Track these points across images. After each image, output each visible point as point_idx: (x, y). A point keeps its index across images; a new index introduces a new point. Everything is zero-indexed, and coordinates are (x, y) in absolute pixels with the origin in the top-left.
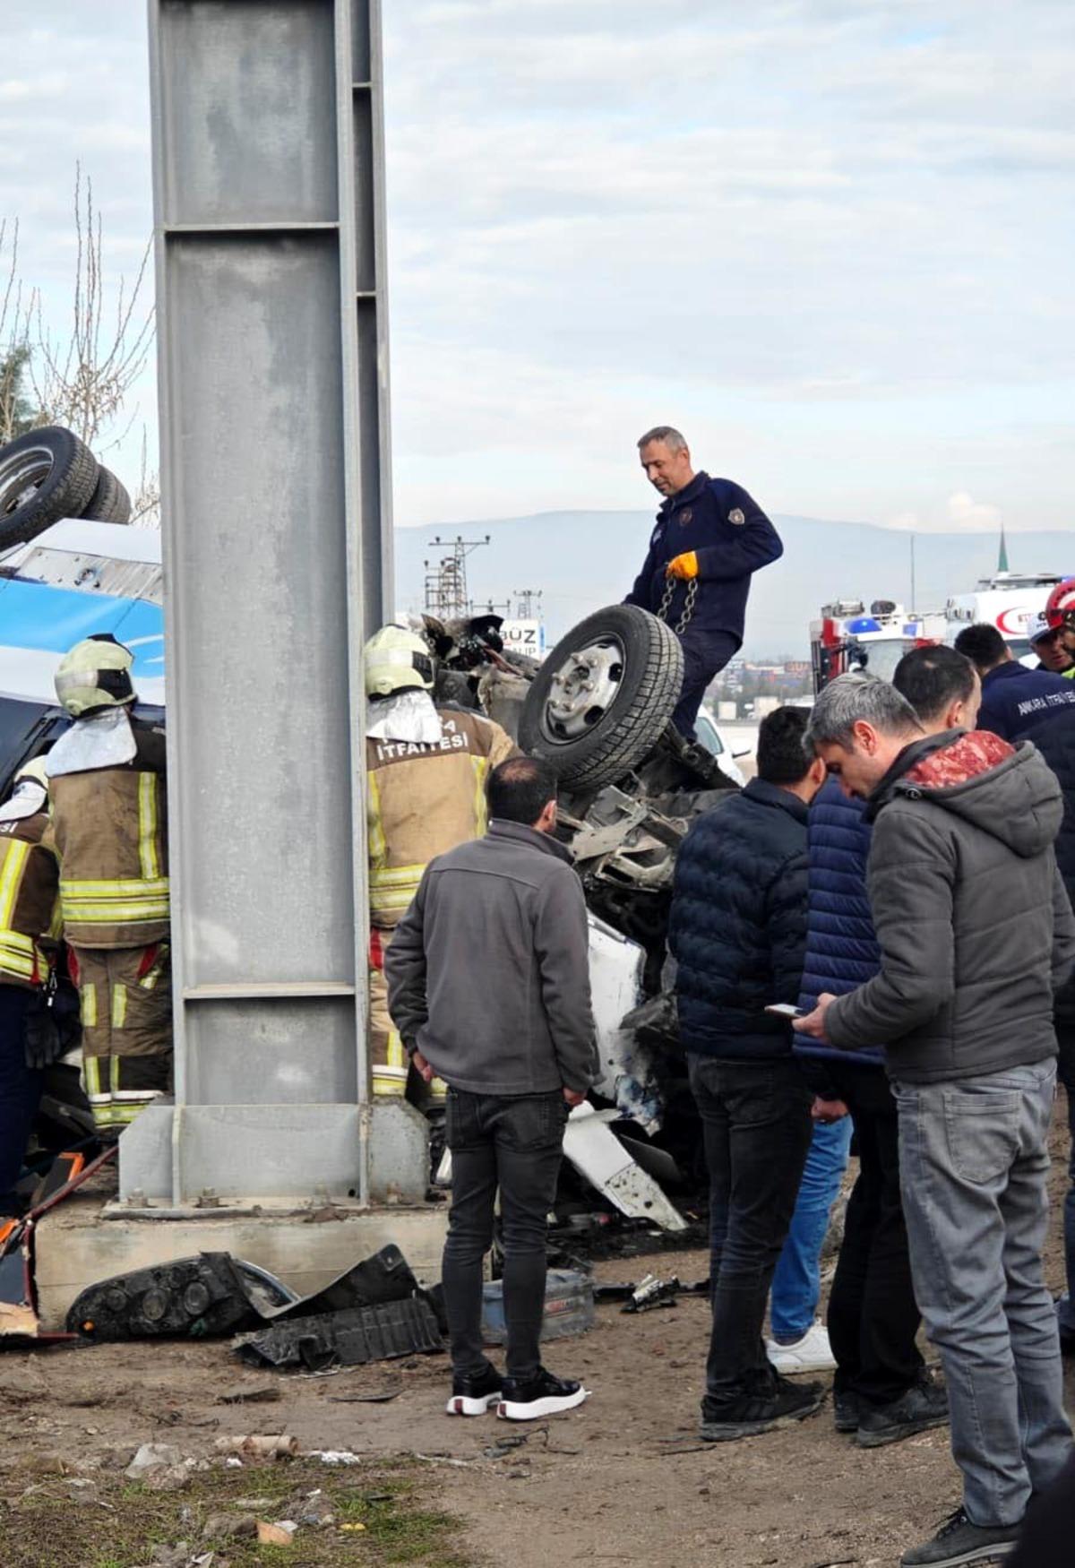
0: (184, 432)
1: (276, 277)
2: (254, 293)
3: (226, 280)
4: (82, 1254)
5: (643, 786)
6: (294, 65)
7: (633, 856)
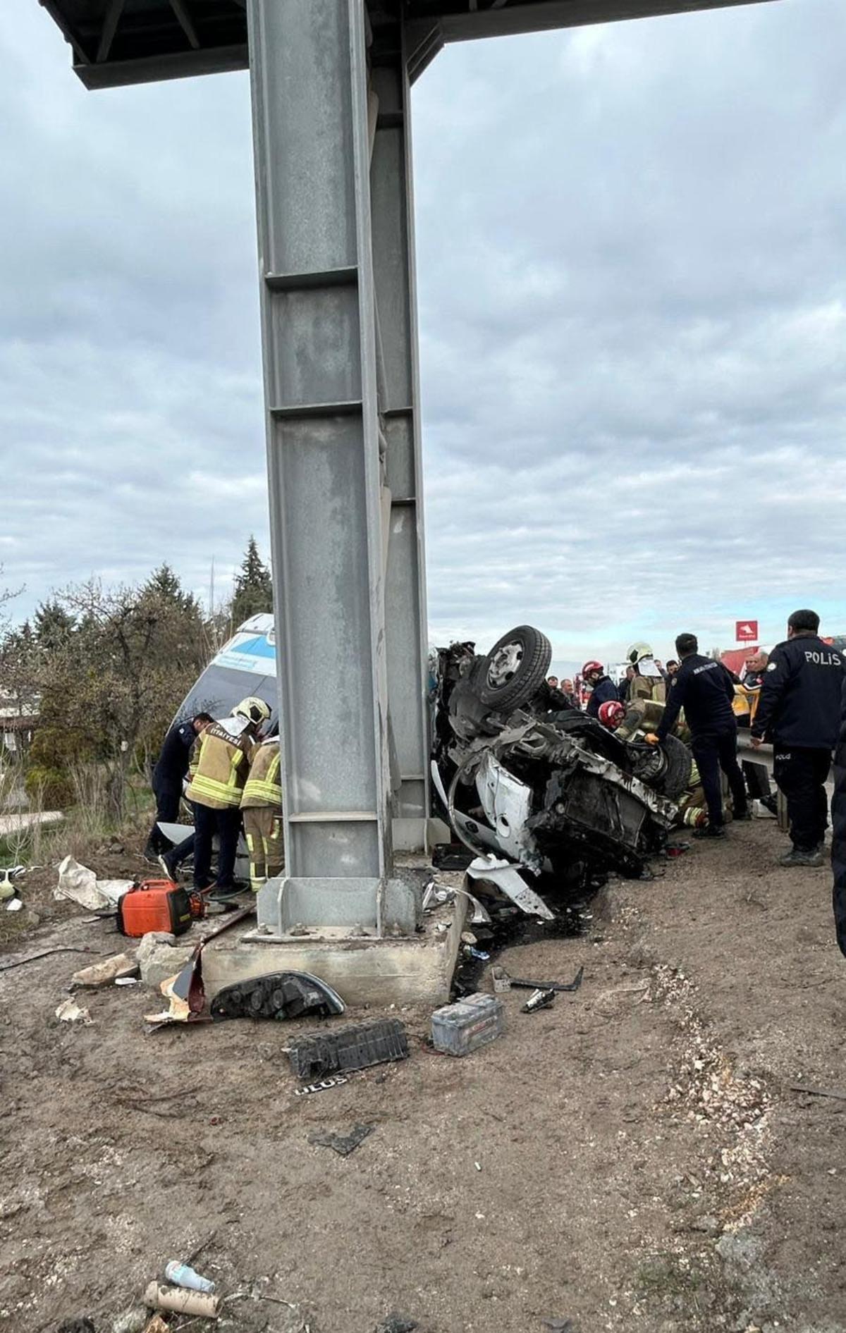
0: (287, 522)
1: (333, 438)
2: (323, 447)
3: (307, 440)
4: (226, 963)
5: (533, 709)
6: (342, 321)
7: (529, 743)
